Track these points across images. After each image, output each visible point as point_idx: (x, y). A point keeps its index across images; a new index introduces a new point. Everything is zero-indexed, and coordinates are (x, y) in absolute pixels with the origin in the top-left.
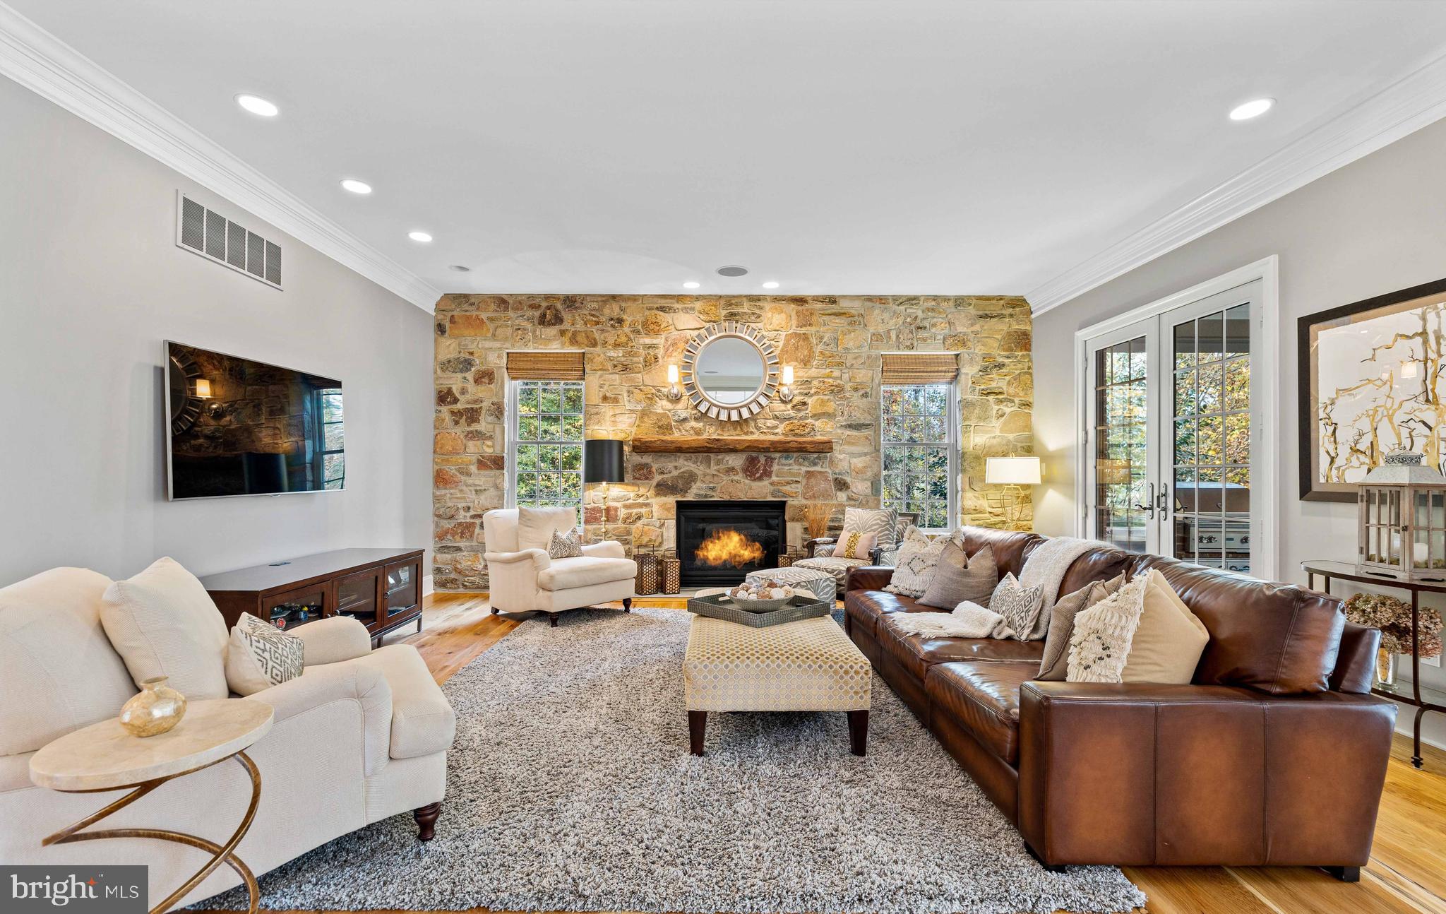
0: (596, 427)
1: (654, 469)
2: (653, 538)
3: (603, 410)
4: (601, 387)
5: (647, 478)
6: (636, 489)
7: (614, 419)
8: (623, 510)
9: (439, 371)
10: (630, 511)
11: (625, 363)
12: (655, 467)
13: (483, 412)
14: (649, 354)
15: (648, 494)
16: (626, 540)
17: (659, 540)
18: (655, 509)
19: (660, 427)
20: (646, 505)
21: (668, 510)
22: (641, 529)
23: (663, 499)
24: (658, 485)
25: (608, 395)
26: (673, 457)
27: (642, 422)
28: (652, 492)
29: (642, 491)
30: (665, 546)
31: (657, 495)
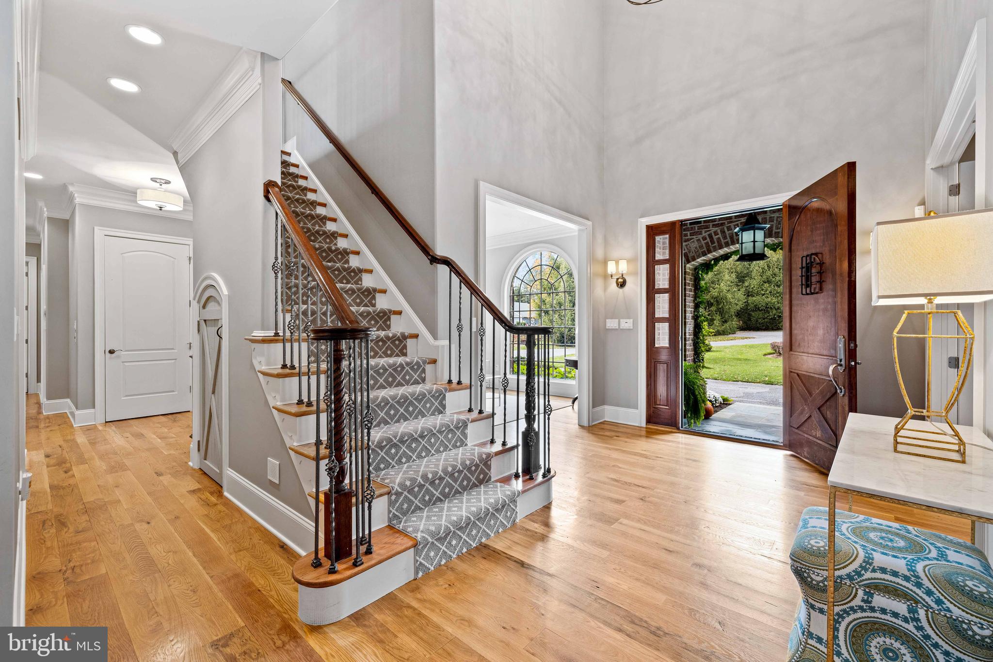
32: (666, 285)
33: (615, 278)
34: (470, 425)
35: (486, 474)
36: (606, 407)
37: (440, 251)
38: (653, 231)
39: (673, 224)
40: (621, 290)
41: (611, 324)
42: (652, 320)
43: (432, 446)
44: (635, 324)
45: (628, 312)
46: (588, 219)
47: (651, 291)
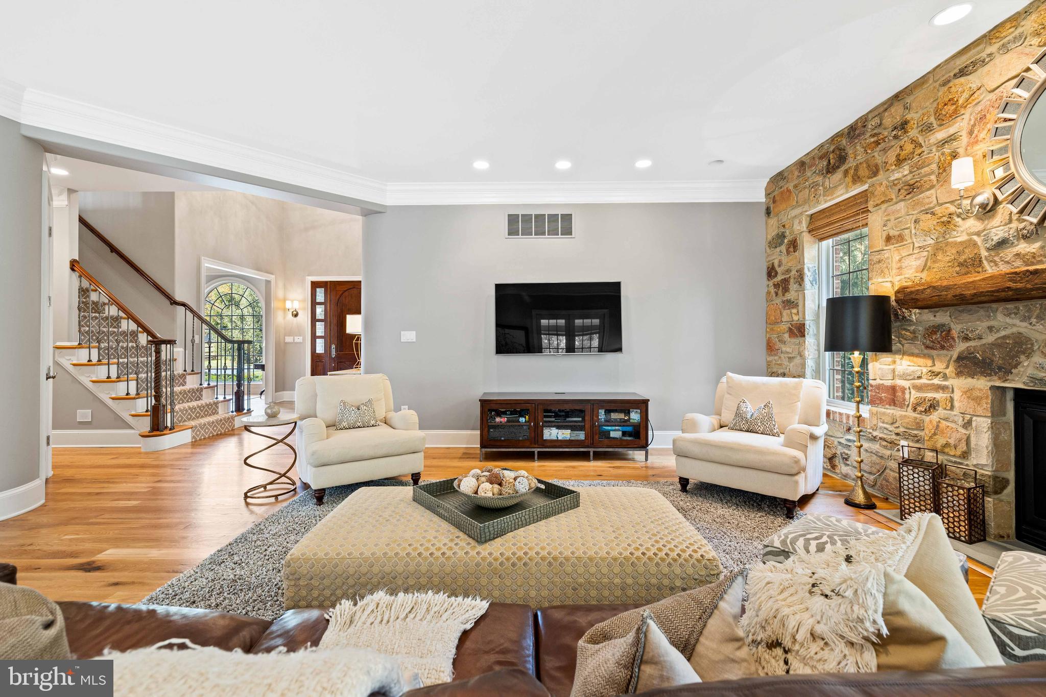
0: (880, 280)
1: (955, 333)
2: (952, 441)
3: (886, 256)
4: (885, 225)
5: (943, 348)
6: (930, 363)
7: (899, 265)
8: (913, 392)
9: (768, 249)
10: (925, 395)
11: (912, 182)
12: (956, 329)
13: (792, 281)
14: (943, 154)
15: (947, 371)
16: (916, 436)
17: (962, 447)
18: (957, 396)
19: (961, 265)
20: (943, 388)
21: (977, 400)
22: (935, 424)
23: (966, 382)
24: (960, 358)
25: (892, 233)
26: (982, 312)
27: (934, 262)
28: (950, 371)
29: (939, 367)
30: (973, 461)
31: (959, 374)
32: (322, 317)
33: (291, 311)
34: (204, 390)
35: (216, 410)
36: (285, 392)
37: (178, 298)
38: (315, 285)
39: (326, 282)
40: (295, 319)
41: (289, 339)
42: (314, 337)
43: (185, 398)
44: (304, 339)
45: (300, 333)
46: (272, 274)
47: (314, 320)
